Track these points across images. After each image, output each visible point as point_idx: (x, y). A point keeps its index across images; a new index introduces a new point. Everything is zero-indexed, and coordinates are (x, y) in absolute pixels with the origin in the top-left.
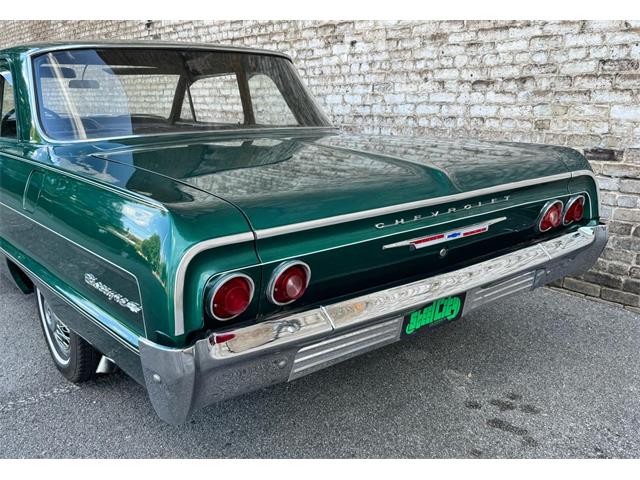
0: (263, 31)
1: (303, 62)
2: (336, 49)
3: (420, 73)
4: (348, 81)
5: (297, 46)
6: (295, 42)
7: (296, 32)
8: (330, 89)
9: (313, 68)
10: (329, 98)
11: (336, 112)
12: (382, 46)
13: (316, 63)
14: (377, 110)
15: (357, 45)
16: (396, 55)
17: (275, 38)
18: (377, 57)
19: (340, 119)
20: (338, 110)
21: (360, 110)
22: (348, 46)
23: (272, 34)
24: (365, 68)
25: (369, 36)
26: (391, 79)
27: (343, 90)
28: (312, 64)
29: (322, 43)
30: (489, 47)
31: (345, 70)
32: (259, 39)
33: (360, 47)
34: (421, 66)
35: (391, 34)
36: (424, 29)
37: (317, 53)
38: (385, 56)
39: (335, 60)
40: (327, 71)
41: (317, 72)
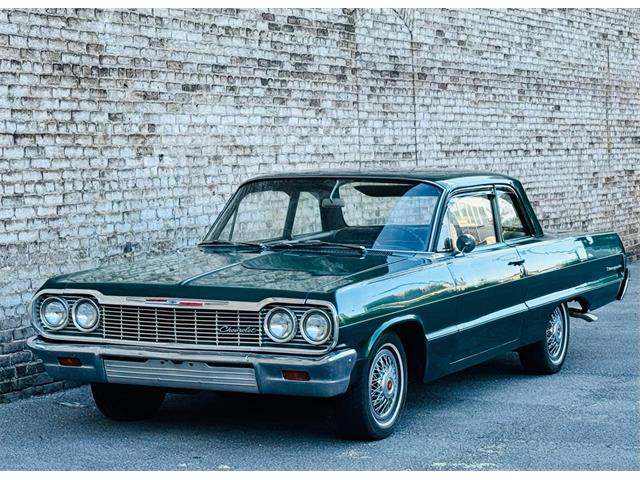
0: (63, 130)
1: (115, 173)
2: (147, 161)
3: (211, 187)
4: (160, 195)
5: (107, 154)
6: (106, 148)
7: (105, 137)
8: (145, 204)
9: (127, 180)
10: (144, 213)
11: (151, 228)
12: (184, 162)
13: (128, 175)
14: (185, 222)
15: (165, 158)
16: (194, 171)
17: (80, 141)
18: (181, 173)
19: (155, 235)
20: (154, 226)
21: (172, 224)
22: (157, 159)
23: (75, 136)
24: (172, 182)
25: (173, 151)
26: (192, 192)
27: (156, 204)
28: (124, 175)
29: (134, 154)
30: (242, 168)
31: (157, 183)
32: (58, 140)
33: (167, 161)
34: (209, 181)
35: (190, 152)
36: (208, 150)
37: (130, 164)
38: (186, 171)
39: (147, 173)
40: (141, 185)
41: (131, 185)
